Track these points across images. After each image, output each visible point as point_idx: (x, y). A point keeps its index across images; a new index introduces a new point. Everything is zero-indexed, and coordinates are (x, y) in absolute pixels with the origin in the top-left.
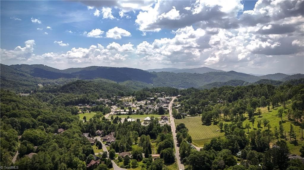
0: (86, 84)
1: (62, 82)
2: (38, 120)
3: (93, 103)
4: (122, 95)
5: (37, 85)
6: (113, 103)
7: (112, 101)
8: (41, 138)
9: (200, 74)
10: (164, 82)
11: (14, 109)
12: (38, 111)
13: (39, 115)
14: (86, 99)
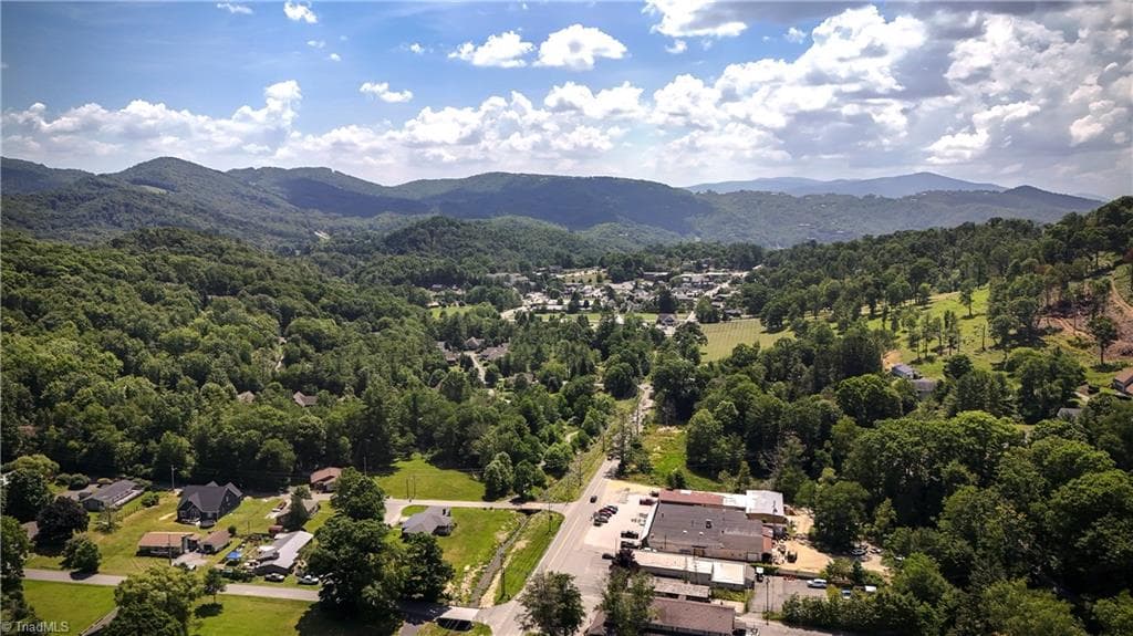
0: (460, 232)
1: (388, 224)
2: (322, 308)
3: (475, 282)
4: (568, 265)
5: (311, 233)
6: (532, 284)
7: (534, 279)
8: (329, 337)
9: (890, 200)
10: (740, 230)
11: (261, 279)
12: (319, 287)
13: (321, 295)
14: (455, 270)
